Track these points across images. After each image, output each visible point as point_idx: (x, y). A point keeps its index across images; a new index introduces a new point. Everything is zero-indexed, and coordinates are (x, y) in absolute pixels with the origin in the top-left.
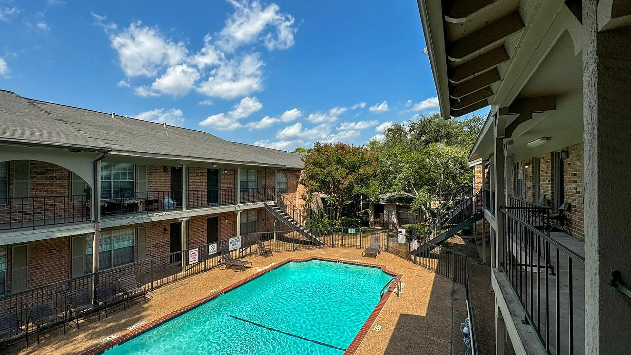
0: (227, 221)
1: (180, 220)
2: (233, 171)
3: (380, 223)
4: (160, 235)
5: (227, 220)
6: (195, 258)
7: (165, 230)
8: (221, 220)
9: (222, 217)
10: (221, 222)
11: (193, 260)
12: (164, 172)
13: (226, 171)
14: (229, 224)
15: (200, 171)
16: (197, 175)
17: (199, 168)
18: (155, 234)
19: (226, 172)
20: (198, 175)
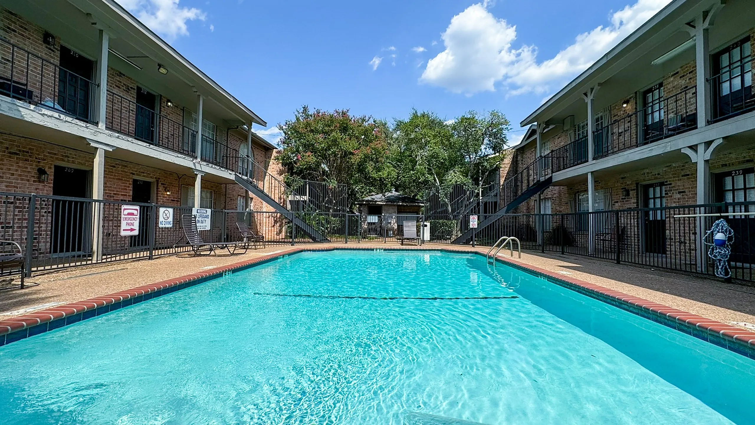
0: (168, 193)
1: (93, 144)
2: (181, 109)
3: (376, 230)
4: (28, 181)
5: (168, 191)
6: (132, 224)
7: (41, 172)
8: (157, 188)
9: (160, 185)
10: (157, 194)
11: (129, 228)
12: (44, 45)
13: (171, 102)
14: (172, 200)
15: (123, 80)
16: (117, 86)
17: (120, 73)
18: (13, 174)
19: (169, 104)
20: (119, 87)
